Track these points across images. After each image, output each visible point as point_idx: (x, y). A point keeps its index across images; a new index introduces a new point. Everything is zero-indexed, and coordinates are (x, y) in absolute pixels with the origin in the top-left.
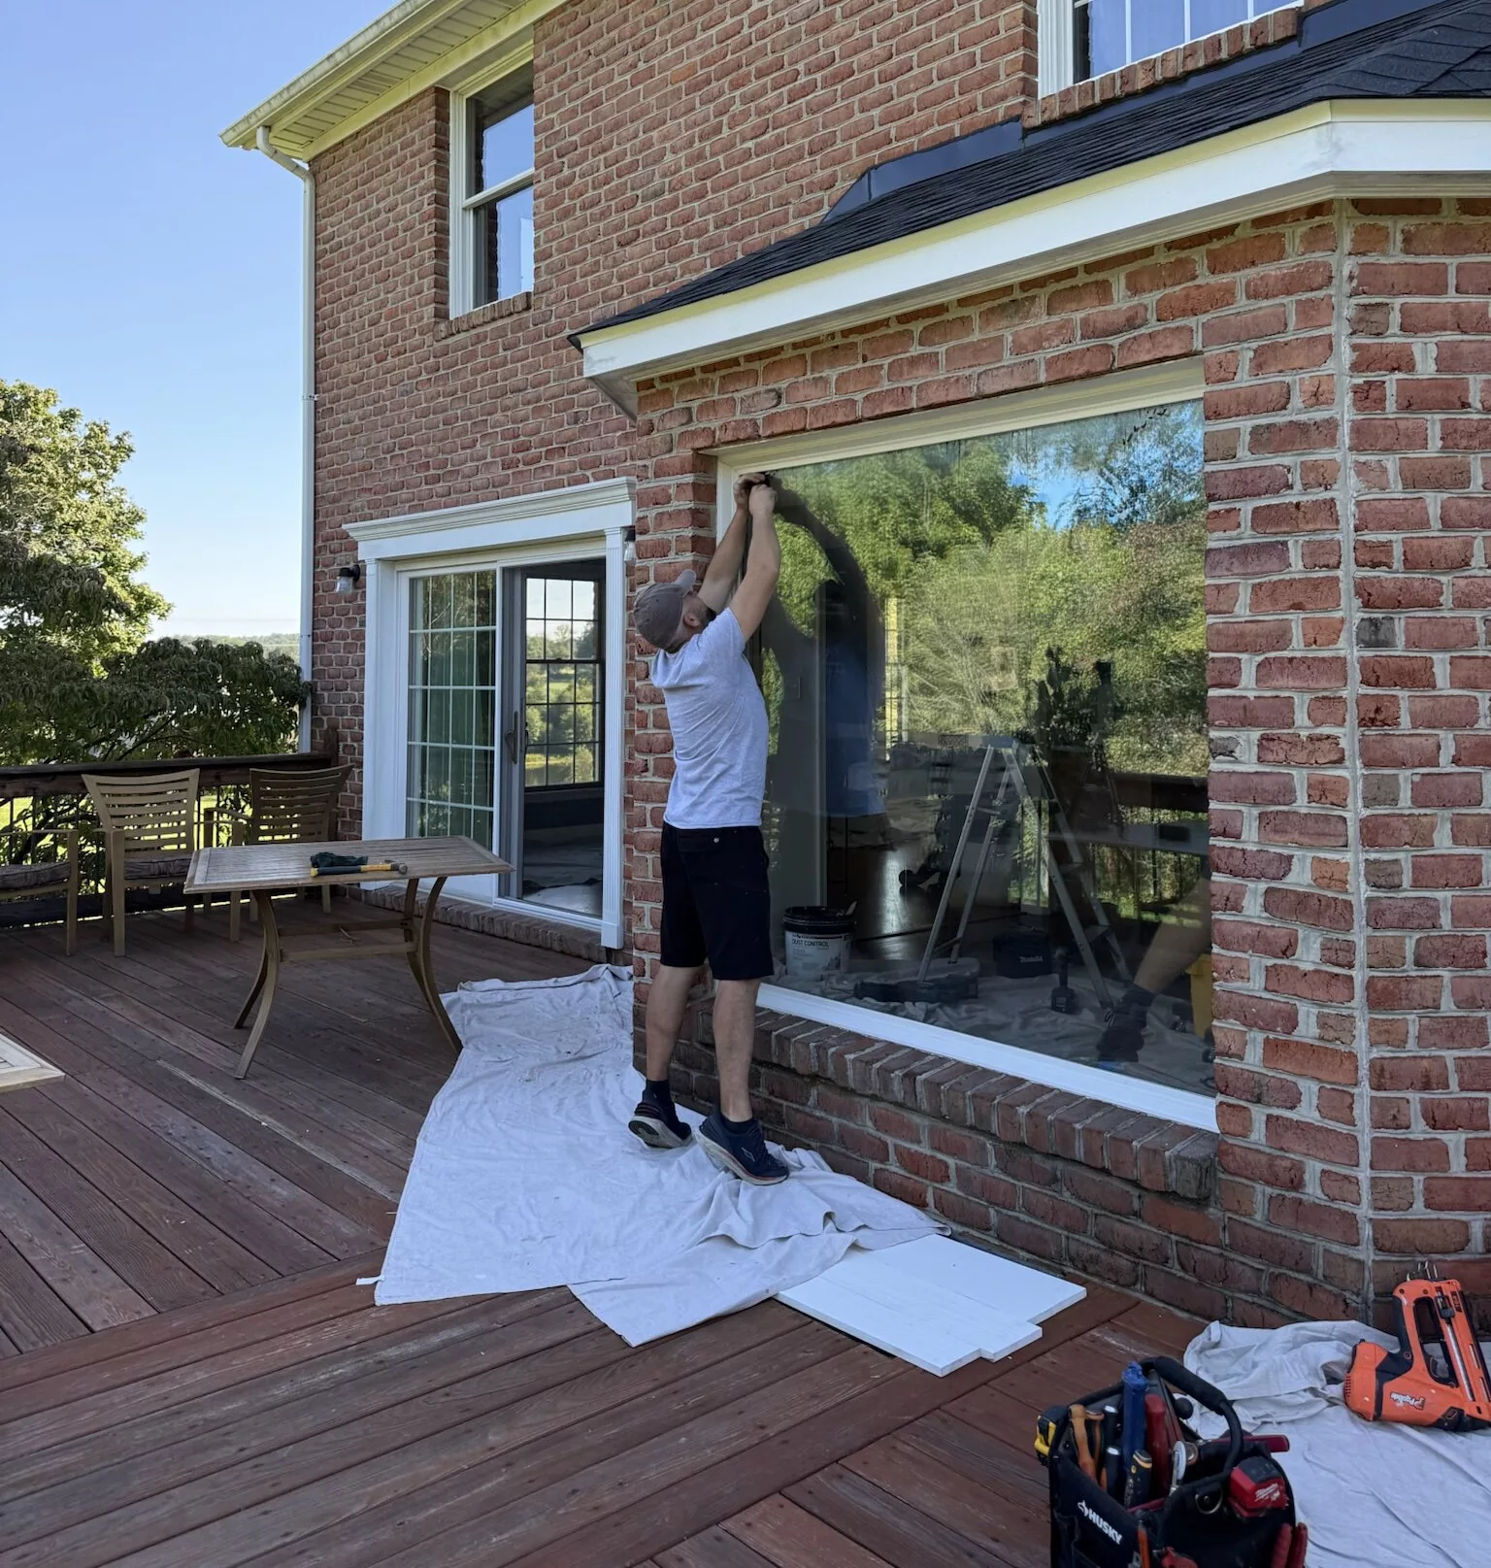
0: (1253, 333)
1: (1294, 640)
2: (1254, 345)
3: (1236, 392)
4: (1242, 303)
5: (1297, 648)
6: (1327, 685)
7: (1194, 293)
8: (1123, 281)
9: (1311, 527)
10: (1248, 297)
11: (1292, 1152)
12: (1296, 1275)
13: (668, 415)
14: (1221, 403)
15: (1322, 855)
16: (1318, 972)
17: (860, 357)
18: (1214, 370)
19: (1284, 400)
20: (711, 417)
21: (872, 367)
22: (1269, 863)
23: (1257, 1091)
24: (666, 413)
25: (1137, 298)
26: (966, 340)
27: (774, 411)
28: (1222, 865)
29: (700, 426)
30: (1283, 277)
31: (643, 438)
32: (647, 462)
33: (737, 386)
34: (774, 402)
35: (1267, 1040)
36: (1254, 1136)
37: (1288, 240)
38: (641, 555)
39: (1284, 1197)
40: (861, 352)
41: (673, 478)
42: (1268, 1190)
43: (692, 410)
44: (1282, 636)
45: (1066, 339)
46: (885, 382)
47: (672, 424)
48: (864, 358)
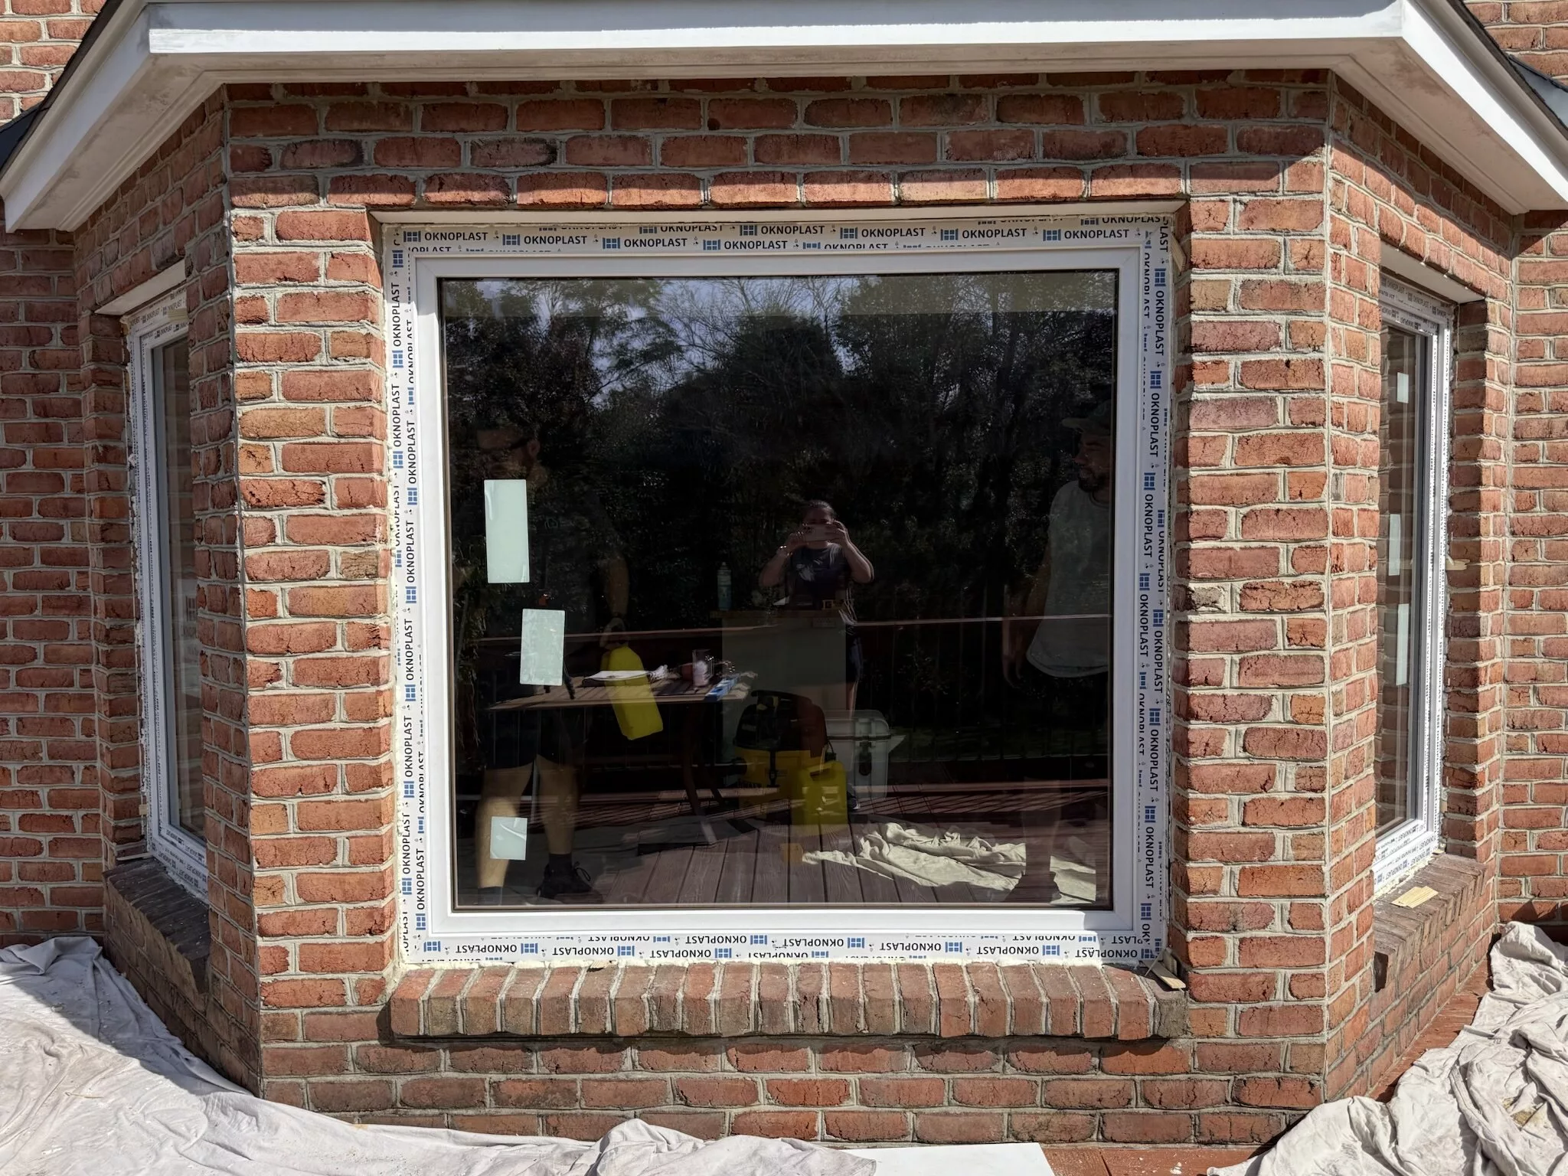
1: (1280, 493)
2: (1246, 198)
3: (1227, 244)
4: (1233, 153)
5: (1282, 500)
6: (1311, 536)
7: (1181, 133)
8: (1096, 102)
9: (1298, 385)
10: (1240, 148)
11: (1265, 966)
12: (1264, 1074)
13: (307, 146)
14: (1210, 253)
15: (1301, 692)
16: (1294, 799)
17: (705, 122)
18: (1202, 217)
19: (1275, 259)
20: (407, 162)
21: (728, 138)
22: (1250, 705)
23: (1232, 919)
24: (301, 143)
25: (1113, 125)
26: (881, 129)
27: (542, 170)
28: (1202, 713)
29: (383, 171)
30: (1277, 136)
31: (246, 175)
32: (259, 214)
33: (464, 125)
34: (543, 158)
35: (1243, 871)
36: (1228, 962)
37: (1283, 99)
38: (249, 356)
39: (1255, 1009)
40: (705, 114)
41: (321, 243)
42: (1240, 1007)
43: (363, 145)
44: (1268, 489)
45: (1026, 153)
46: (751, 160)
47: (316, 161)
48: (713, 125)
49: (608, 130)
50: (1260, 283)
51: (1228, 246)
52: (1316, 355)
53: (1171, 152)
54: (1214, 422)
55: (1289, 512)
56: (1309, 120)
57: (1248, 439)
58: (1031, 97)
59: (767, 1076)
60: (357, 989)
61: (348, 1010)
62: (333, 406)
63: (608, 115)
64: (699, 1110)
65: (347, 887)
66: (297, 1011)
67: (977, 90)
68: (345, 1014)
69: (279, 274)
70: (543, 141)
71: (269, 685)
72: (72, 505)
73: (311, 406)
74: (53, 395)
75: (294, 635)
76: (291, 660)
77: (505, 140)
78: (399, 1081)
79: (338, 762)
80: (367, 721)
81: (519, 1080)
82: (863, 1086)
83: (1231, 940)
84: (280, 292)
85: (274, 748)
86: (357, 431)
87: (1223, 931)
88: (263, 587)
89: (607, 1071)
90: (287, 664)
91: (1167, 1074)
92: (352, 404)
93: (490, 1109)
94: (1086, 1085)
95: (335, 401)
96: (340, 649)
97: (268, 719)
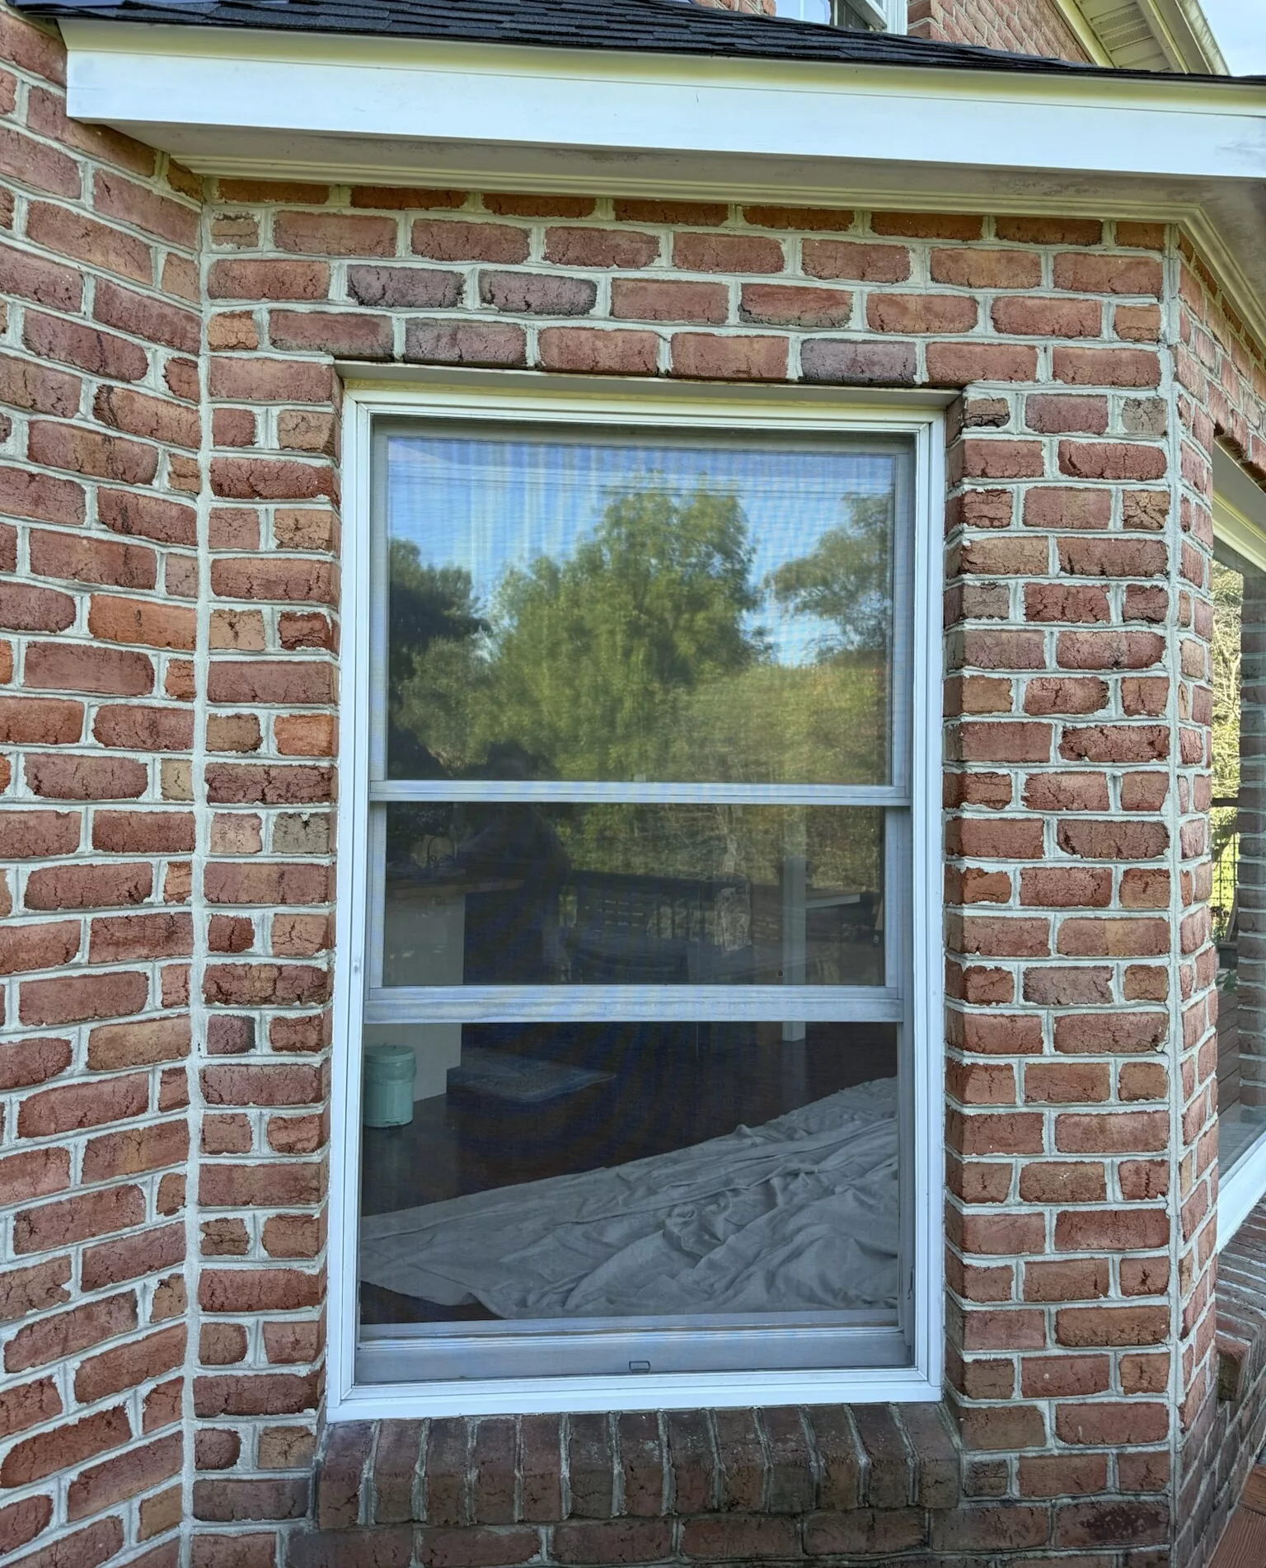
72: (168, 723)
74: (140, 490)
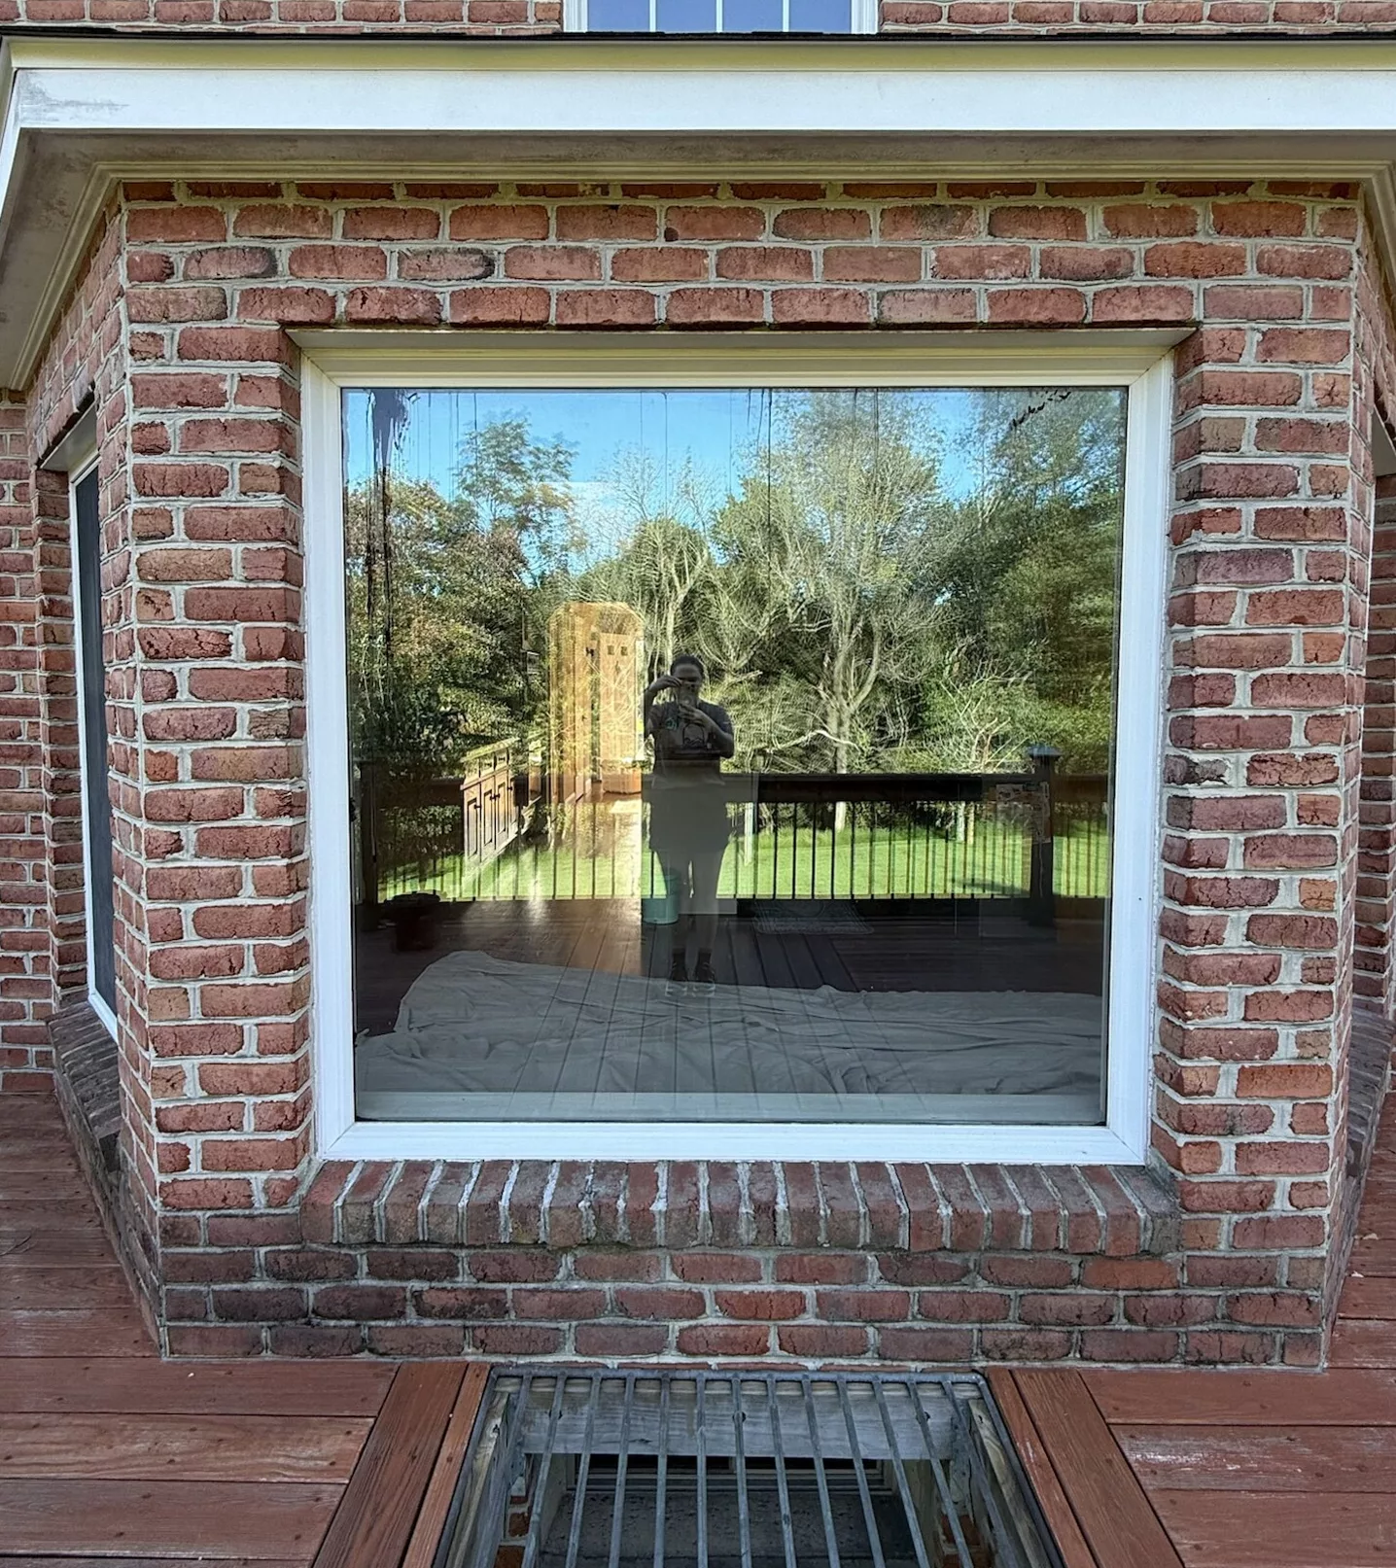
0: (1265, 314)
1: (1294, 655)
2: (1264, 327)
3: (1243, 377)
4: (1251, 274)
5: (1296, 664)
6: (1327, 704)
7: (1195, 251)
8: (1100, 217)
9: (1318, 536)
10: (1260, 270)
11: (1264, 1173)
12: (1259, 1290)
13: (214, 253)
14: (1223, 387)
15: (1311, 876)
16: (1300, 992)
17: (661, 231)
18: (1215, 346)
19: (1296, 395)
20: (326, 273)
21: (686, 250)
22: (1255, 889)
23: (1229, 1123)
24: (206, 251)
25: (1119, 241)
26: (858, 243)
27: (478, 284)
28: (1203, 898)
29: (299, 283)
30: (1301, 257)
31: (144, 285)
32: (160, 330)
33: (390, 233)
34: (479, 271)
35: (1242, 1070)
36: (1222, 1170)
37: (1308, 216)
38: (147, 490)
39: (1250, 1220)
40: (662, 224)
41: (229, 363)
42: (1235, 1217)
43: (277, 255)
44: (1280, 652)
45: (1020, 272)
46: (713, 276)
47: (224, 272)
48: (670, 235)
49: (552, 241)
50: (1278, 421)
51: (1244, 380)
52: (1337, 504)
53: (1183, 273)
54: (1223, 576)
55: (1303, 677)
56: (1334, 240)
57: (1260, 595)
58: (1027, 209)
59: (714, 1288)
60: (266, 1190)
61: (256, 1213)
62: (241, 546)
63: (553, 222)
64: (640, 1322)
65: (255, 1079)
66: (199, 1214)
67: (966, 201)
68: (251, 1217)
69: (181, 398)
70: (479, 252)
71: (169, 856)
73: (216, 546)
75: (196, 802)
76: (192, 829)
77: (437, 250)
78: (312, 1289)
79: (245, 942)
80: (278, 896)
81: (444, 1289)
82: (819, 1296)
83: (1227, 1145)
84: (182, 419)
85: (175, 926)
86: (268, 575)
87: (1219, 1135)
88: (162, 748)
89: (540, 1281)
90: (189, 833)
91: (1153, 1289)
92: (262, 545)
93: (412, 1318)
94: (1065, 1301)
95: (242, 541)
96: (249, 817)
97: (168, 894)
